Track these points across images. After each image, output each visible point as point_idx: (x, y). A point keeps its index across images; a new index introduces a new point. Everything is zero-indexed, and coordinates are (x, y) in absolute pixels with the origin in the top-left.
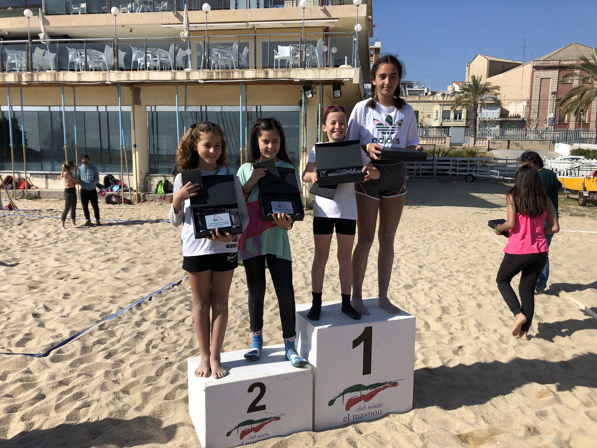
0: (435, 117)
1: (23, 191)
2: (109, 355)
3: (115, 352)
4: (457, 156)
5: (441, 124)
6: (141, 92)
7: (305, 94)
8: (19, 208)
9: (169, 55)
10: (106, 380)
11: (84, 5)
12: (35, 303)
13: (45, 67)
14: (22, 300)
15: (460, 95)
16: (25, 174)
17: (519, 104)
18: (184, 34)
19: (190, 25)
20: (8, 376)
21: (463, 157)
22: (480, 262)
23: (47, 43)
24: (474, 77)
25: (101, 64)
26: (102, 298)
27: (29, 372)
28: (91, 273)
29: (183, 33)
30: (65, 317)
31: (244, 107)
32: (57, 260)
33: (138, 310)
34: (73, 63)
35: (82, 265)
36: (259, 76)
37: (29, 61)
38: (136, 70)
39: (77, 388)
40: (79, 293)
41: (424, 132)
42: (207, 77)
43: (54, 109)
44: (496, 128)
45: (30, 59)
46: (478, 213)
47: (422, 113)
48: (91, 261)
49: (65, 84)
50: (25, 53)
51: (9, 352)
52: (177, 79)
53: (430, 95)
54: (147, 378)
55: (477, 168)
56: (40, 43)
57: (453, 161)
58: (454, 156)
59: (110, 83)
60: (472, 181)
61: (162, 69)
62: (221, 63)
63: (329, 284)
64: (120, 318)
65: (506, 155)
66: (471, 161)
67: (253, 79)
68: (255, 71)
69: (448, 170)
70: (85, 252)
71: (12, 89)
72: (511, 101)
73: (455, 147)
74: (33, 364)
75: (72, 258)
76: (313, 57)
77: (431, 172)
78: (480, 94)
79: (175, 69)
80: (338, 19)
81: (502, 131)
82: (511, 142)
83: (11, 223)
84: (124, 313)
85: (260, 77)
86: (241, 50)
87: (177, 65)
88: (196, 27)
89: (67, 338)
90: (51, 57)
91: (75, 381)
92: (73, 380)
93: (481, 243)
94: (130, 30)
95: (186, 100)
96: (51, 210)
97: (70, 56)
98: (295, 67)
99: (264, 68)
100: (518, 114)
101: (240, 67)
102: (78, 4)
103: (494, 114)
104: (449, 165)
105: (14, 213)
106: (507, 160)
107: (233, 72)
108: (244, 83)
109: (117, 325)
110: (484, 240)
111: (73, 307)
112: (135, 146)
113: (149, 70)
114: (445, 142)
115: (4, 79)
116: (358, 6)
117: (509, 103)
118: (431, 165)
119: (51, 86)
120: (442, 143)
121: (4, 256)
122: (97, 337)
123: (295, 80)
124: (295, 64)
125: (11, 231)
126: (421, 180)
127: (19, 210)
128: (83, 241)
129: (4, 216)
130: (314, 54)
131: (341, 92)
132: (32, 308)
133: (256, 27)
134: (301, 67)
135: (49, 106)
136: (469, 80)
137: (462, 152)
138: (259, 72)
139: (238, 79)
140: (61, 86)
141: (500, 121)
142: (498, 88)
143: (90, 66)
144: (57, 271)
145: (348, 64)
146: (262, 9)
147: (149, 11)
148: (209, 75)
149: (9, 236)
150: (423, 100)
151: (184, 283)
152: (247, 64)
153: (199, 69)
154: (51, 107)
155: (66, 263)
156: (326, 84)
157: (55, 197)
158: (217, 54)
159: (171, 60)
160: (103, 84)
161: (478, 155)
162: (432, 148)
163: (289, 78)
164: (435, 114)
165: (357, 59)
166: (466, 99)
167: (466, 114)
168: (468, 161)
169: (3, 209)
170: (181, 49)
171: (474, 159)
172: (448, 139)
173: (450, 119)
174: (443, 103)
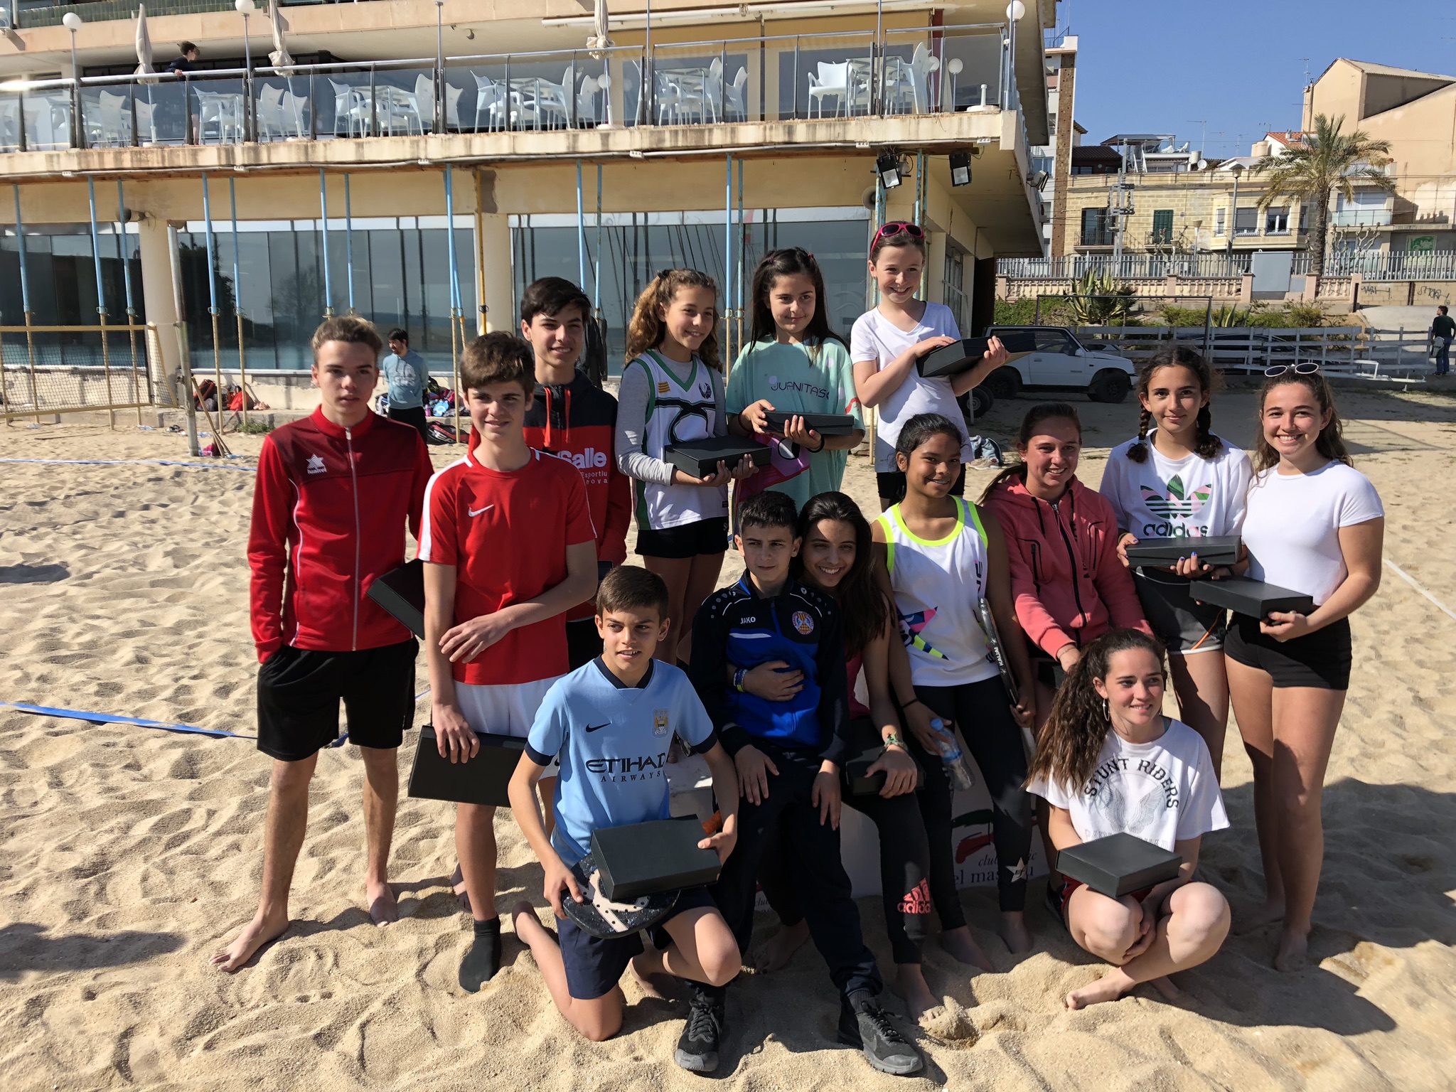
0: (1214, 225)
1: (237, 414)
4: (1269, 326)
5: (1230, 244)
6: (497, 183)
7: (882, 179)
8: (234, 453)
9: (561, 93)
13: (284, 129)
15: (1282, 167)
16: (241, 377)
17: (1445, 188)
18: (596, 42)
19: (611, 18)
21: (1285, 326)
23: (288, 74)
24: (1321, 120)
25: (406, 118)
29: (595, 38)
31: (735, 214)
34: (343, 119)
36: (771, 136)
37: (250, 118)
38: (484, 130)
41: (1186, 265)
42: (651, 143)
43: (304, 226)
44: (1380, 251)
45: (250, 112)
47: (1182, 215)
49: (327, 169)
50: (239, 99)
52: (580, 150)
53: (1205, 170)
55: (1320, 353)
56: (273, 74)
57: (1256, 337)
58: (1261, 325)
59: (427, 162)
61: (544, 128)
62: (682, 109)
65: (1401, 321)
66: (1303, 338)
67: (756, 145)
68: (762, 127)
69: (1242, 361)
71: (211, 181)
72: (1424, 179)
73: (1265, 302)
76: (903, 89)
78: (1336, 164)
79: (574, 126)
81: (1395, 259)
82: (1418, 287)
83: (222, 485)
85: (775, 140)
86: (728, 76)
87: (579, 116)
88: (622, 22)
90: (296, 105)
94: (469, 34)
95: (599, 198)
97: (339, 104)
98: (858, 115)
99: (783, 117)
100: (1441, 213)
101: (727, 118)
103: (1376, 214)
104: (1246, 348)
105: (225, 463)
106: (1401, 332)
107: (711, 130)
108: (736, 156)
112: (484, 309)
113: (515, 130)
114: (1239, 290)
115: (195, 160)
117: (1419, 184)
119: (298, 173)
120: (1229, 293)
123: (857, 145)
124: (859, 106)
125: (223, 503)
127: (234, 457)
129: (206, 470)
130: (904, 79)
131: (969, 172)
133: (766, 16)
134: (873, 113)
135: (292, 220)
136: (1308, 126)
137: (1282, 315)
138: (771, 128)
139: (722, 147)
140: (318, 172)
141: (1393, 233)
142: (1384, 147)
143: (383, 125)
145: (988, 103)
148: (655, 138)
149: (221, 513)
150: (1186, 182)
152: (743, 110)
153: (630, 124)
154: (295, 222)
156: (933, 153)
158: (674, 88)
159: (565, 106)
160: (412, 166)
161: (1325, 323)
162: (1203, 305)
163: (845, 141)
164: (1215, 219)
165: (1010, 91)
166: (1299, 178)
167: (1298, 216)
168: (1298, 339)
169: (201, 455)
170: (587, 77)
171: (1314, 331)
172: (1246, 283)
173: (1257, 231)
174: (1236, 190)
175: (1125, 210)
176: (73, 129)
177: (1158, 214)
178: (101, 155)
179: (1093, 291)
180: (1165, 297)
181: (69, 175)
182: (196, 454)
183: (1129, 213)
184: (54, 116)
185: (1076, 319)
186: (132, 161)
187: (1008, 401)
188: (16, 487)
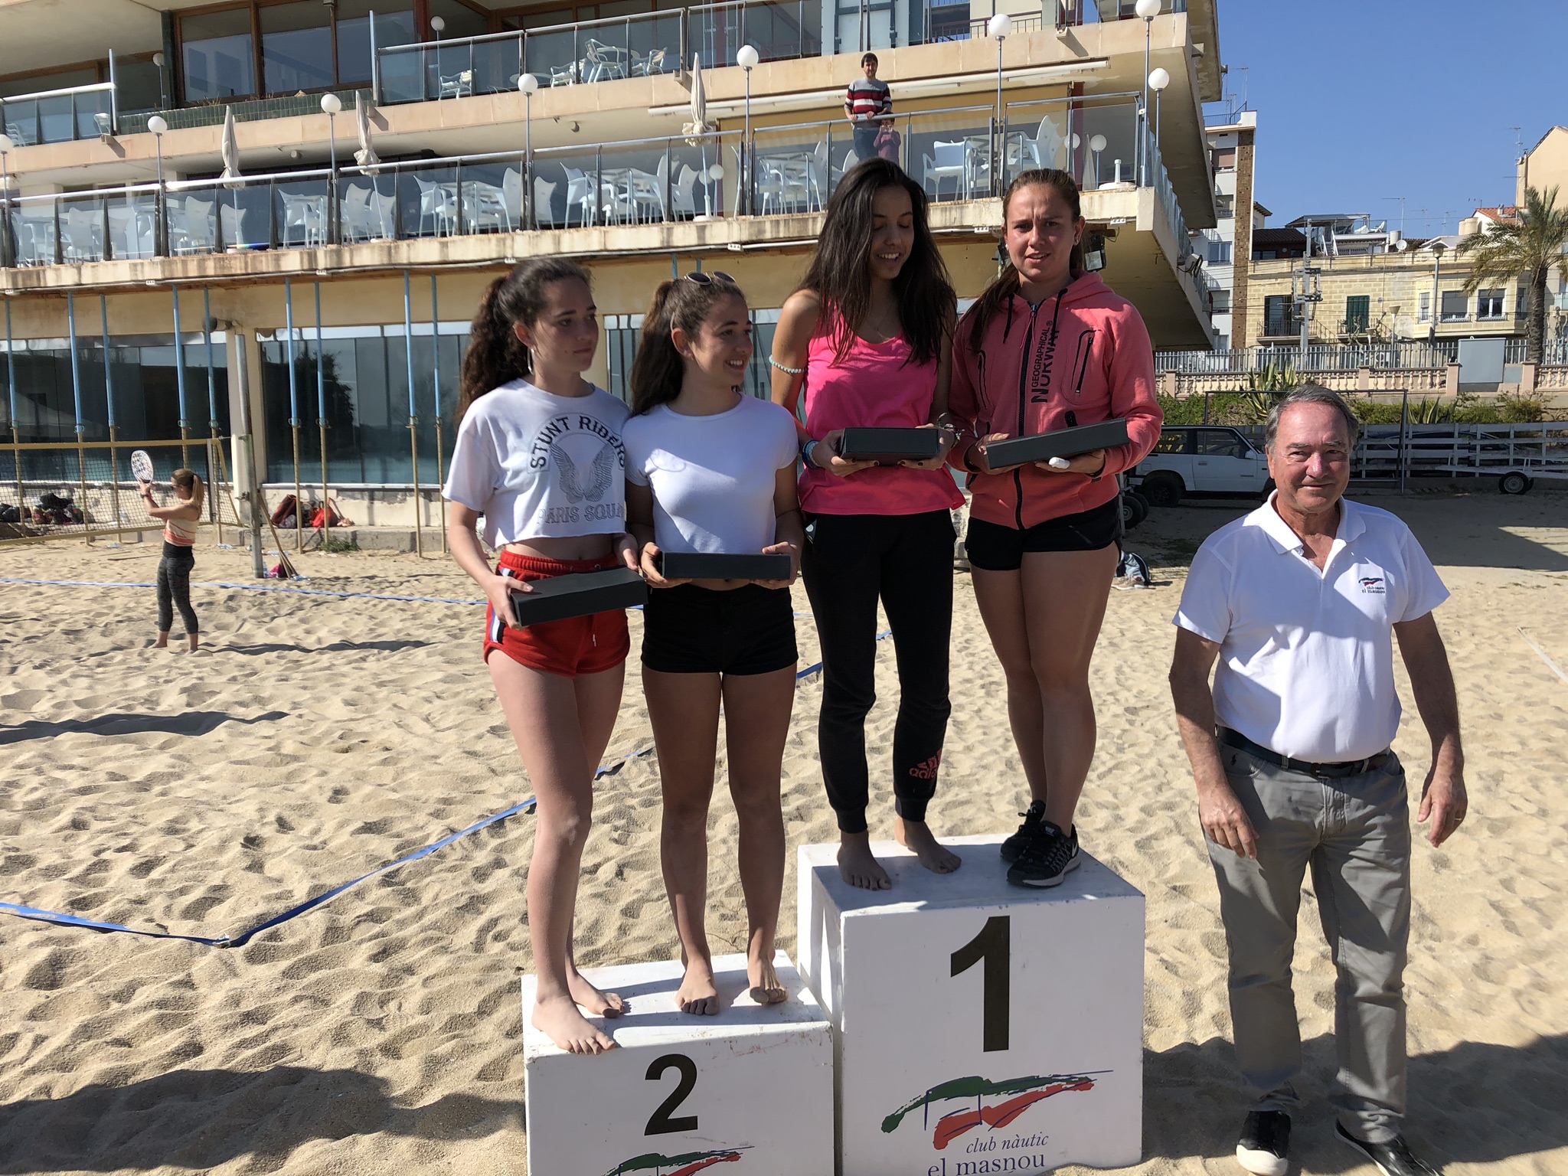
0: (1417, 310)
1: (319, 531)
2: (384, 951)
3: (401, 945)
4: (1479, 421)
5: (1432, 331)
8: (303, 575)
9: (656, 184)
10: (352, 1018)
11: (466, 76)
12: (261, 809)
13: (370, 230)
14: (237, 801)
15: (1489, 245)
16: (323, 491)
18: (692, 128)
19: (708, 105)
20: (137, 992)
21: (1498, 421)
22: (1481, 733)
23: (374, 174)
24: (1531, 194)
25: (495, 215)
26: (418, 804)
27: (188, 983)
28: (415, 739)
29: (691, 125)
30: (315, 848)
32: (348, 703)
33: (492, 837)
34: (430, 218)
35: (403, 716)
37: (334, 219)
38: (576, 226)
39: (280, 1033)
40: (367, 789)
42: (750, 235)
43: (392, 331)
45: (335, 213)
46: (1517, 584)
47: (1380, 301)
48: (426, 708)
49: (411, 271)
50: (324, 200)
51: (159, 931)
52: (675, 244)
53: (1404, 252)
54: (451, 1019)
55: (1539, 452)
56: (357, 173)
57: (1461, 435)
58: (1469, 421)
59: (513, 261)
60: (1522, 493)
61: (641, 221)
62: (786, 197)
63: (1009, 783)
64: (442, 857)
66: (1518, 435)
69: (1445, 461)
70: (419, 683)
71: (296, 287)
73: (1475, 395)
74: (205, 963)
75: (386, 699)
77: (1394, 467)
78: (1552, 241)
79: (671, 219)
80: (1106, 59)
83: (275, 611)
84: (456, 843)
86: (835, 161)
87: (674, 208)
88: (733, 108)
89: (298, 903)
90: (384, 206)
91: (284, 1013)
92: (280, 1011)
93: (1500, 675)
94: (574, 127)
96: (372, 578)
97: (425, 202)
98: (977, 197)
102: (453, 74)
104: (1450, 447)
105: (289, 584)
109: (430, 874)
110: (1515, 665)
111: (341, 825)
113: (609, 224)
114: (1444, 382)
115: (278, 265)
116: (1150, 19)
118: (1395, 446)
119: (383, 276)
120: (1432, 385)
121: (238, 691)
122: (373, 903)
123: (976, 231)
124: (979, 188)
125: (270, 630)
126: (1363, 490)
127: (300, 579)
128: (425, 655)
129: (263, 594)
131: (1103, 256)
132: (251, 822)
134: (994, 194)
135: (382, 325)
136: (1516, 200)
137: (1494, 409)
140: (403, 275)
143: (471, 223)
144: (341, 732)
145: (1122, 180)
146: (904, 48)
147: (620, 78)
148: (755, 229)
150: (1383, 265)
151: (629, 769)
154: (385, 327)
155: (368, 711)
157: (391, 545)
158: (777, 175)
159: (660, 197)
160: (498, 266)
161: (1546, 417)
162: (1399, 399)
163: (962, 227)
164: (1417, 304)
165: (1147, 166)
166: (1509, 257)
167: (1515, 298)
168: (1512, 436)
169: (267, 577)
170: (685, 166)
171: (1532, 427)
172: (1452, 375)
173: (1467, 316)
174: (1441, 272)
175: (1311, 297)
176: (157, 237)
177: (1351, 301)
178: (184, 263)
179: (1273, 385)
180: (1356, 391)
181: (152, 283)
182: (260, 575)
183: (1316, 300)
184: (139, 223)
185: (1255, 418)
186: (215, 268)
187: (1169, 510)
188: (63, 614)
